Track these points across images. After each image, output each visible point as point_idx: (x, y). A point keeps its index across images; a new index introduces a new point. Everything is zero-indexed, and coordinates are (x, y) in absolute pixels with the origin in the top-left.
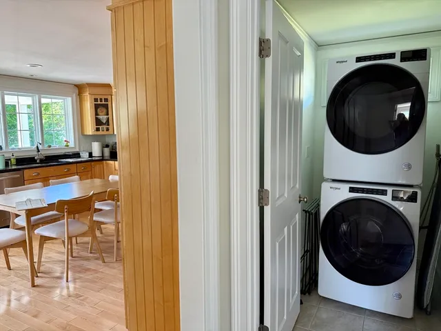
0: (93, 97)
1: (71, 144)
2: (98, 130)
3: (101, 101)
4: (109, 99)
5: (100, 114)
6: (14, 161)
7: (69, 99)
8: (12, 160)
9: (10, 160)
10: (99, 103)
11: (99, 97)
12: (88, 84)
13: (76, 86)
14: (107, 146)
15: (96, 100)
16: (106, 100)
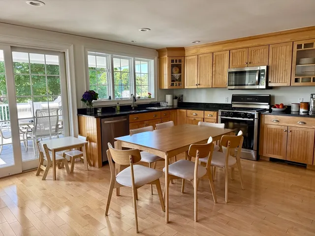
0: (171, 59)
1: (153, 96)
2: (172, 85)
3: (176, 62)
4: (183, 60)
5: (175, 72)
6: (118, 108)
7: (152, 61)
8: (118, 107)
9: (116, 107)
10: (175, 63)
11: (174, 59)
12: (167, 48)
13: (157, 50)
14: (176, 98)
15: (172, 61)
16: (180, 61)
